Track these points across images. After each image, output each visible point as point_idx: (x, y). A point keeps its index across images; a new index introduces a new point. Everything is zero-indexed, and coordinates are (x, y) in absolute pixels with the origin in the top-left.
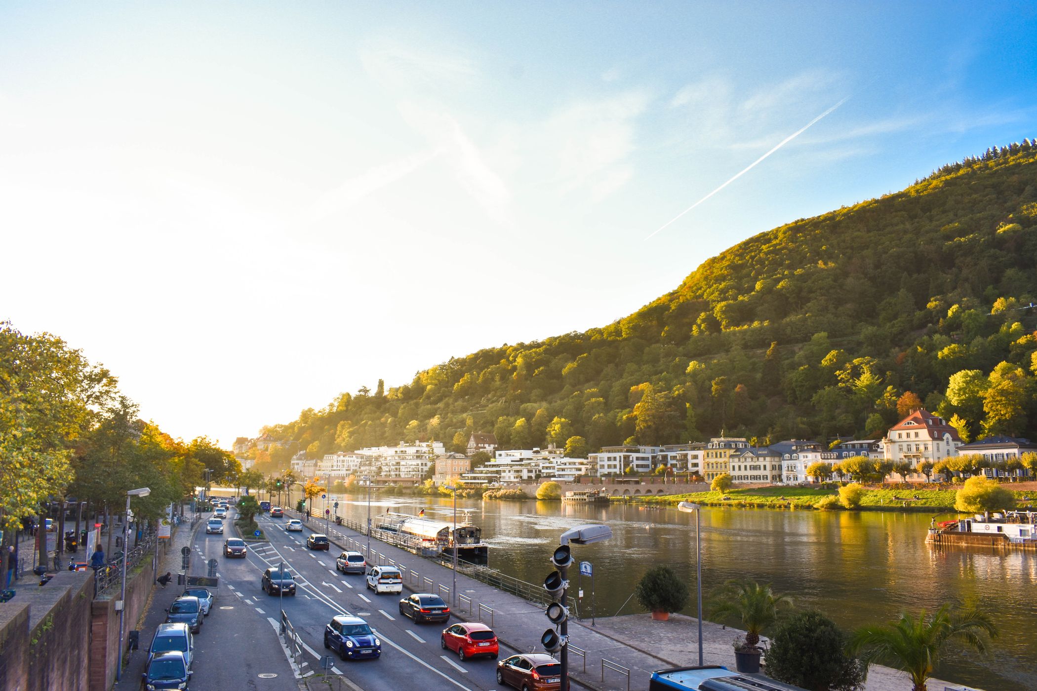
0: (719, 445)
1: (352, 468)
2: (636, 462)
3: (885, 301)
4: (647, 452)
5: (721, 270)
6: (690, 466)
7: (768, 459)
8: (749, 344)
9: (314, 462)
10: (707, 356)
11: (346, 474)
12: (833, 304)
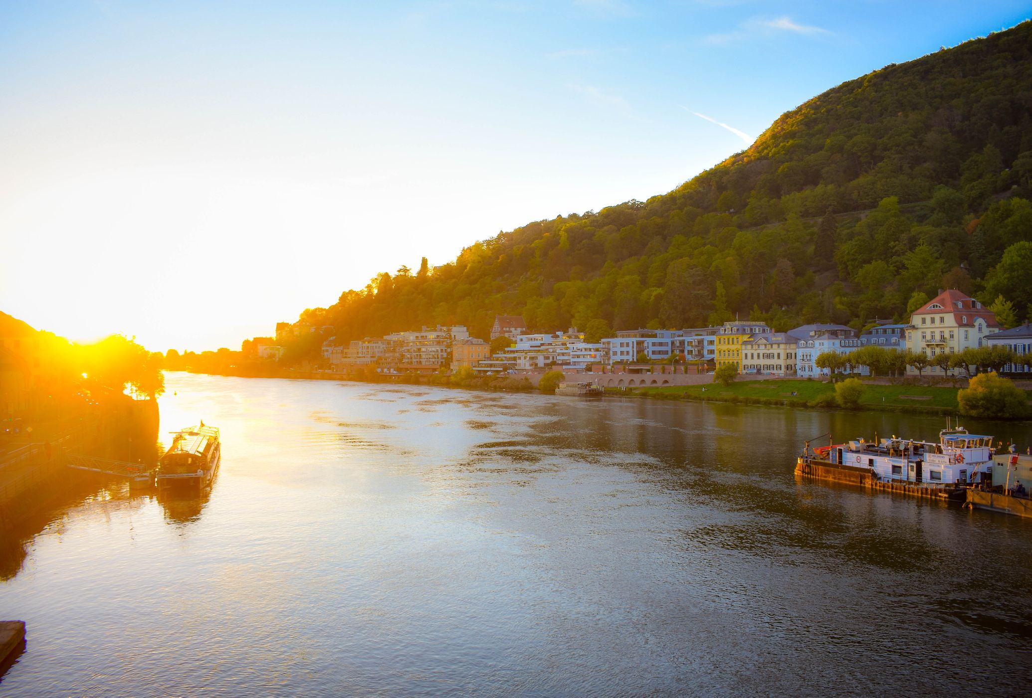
0: (732, 330)
1: (377, 355)
2: (651, 348)
3: (971, 159)
4: (667, 337)
5: (792, 127)
6: (705, 352)
7: (782, 346)
8: (810, 211)
9: (341, 348)
10: (763, 226)
11: (371, 361)
12: (909, 163)
